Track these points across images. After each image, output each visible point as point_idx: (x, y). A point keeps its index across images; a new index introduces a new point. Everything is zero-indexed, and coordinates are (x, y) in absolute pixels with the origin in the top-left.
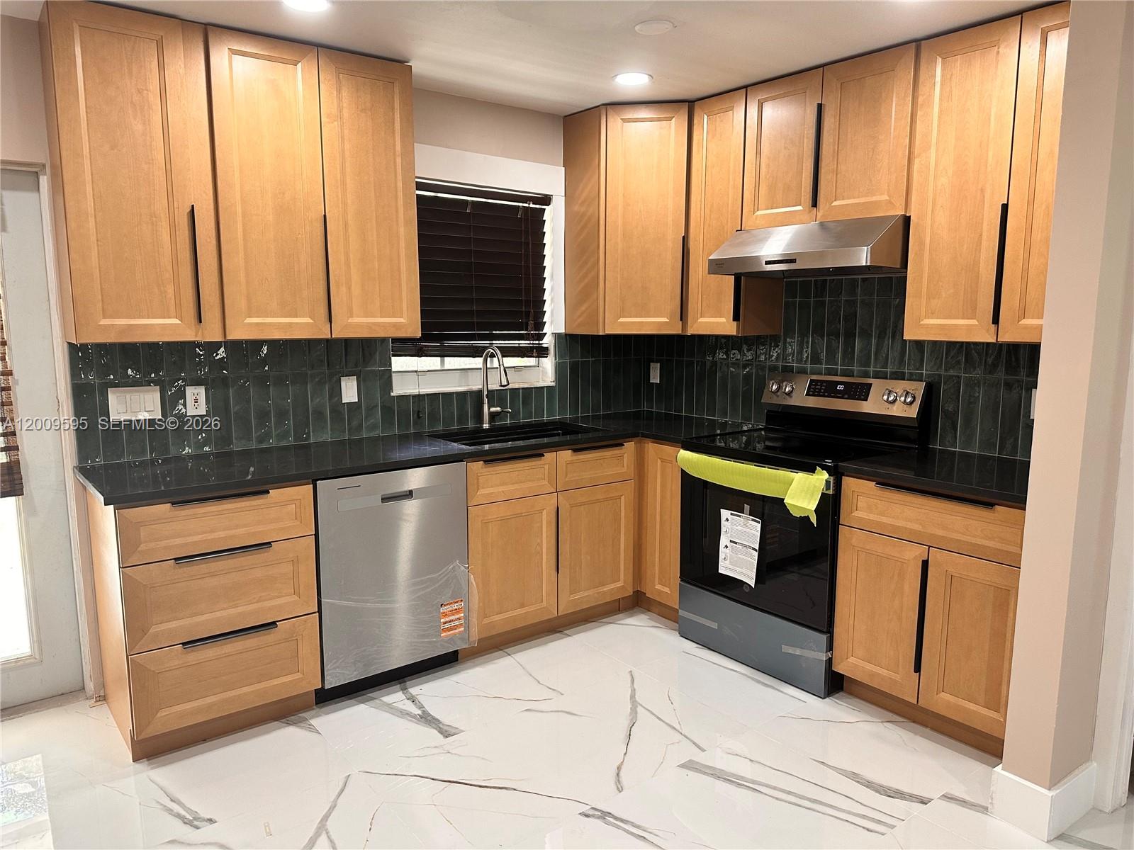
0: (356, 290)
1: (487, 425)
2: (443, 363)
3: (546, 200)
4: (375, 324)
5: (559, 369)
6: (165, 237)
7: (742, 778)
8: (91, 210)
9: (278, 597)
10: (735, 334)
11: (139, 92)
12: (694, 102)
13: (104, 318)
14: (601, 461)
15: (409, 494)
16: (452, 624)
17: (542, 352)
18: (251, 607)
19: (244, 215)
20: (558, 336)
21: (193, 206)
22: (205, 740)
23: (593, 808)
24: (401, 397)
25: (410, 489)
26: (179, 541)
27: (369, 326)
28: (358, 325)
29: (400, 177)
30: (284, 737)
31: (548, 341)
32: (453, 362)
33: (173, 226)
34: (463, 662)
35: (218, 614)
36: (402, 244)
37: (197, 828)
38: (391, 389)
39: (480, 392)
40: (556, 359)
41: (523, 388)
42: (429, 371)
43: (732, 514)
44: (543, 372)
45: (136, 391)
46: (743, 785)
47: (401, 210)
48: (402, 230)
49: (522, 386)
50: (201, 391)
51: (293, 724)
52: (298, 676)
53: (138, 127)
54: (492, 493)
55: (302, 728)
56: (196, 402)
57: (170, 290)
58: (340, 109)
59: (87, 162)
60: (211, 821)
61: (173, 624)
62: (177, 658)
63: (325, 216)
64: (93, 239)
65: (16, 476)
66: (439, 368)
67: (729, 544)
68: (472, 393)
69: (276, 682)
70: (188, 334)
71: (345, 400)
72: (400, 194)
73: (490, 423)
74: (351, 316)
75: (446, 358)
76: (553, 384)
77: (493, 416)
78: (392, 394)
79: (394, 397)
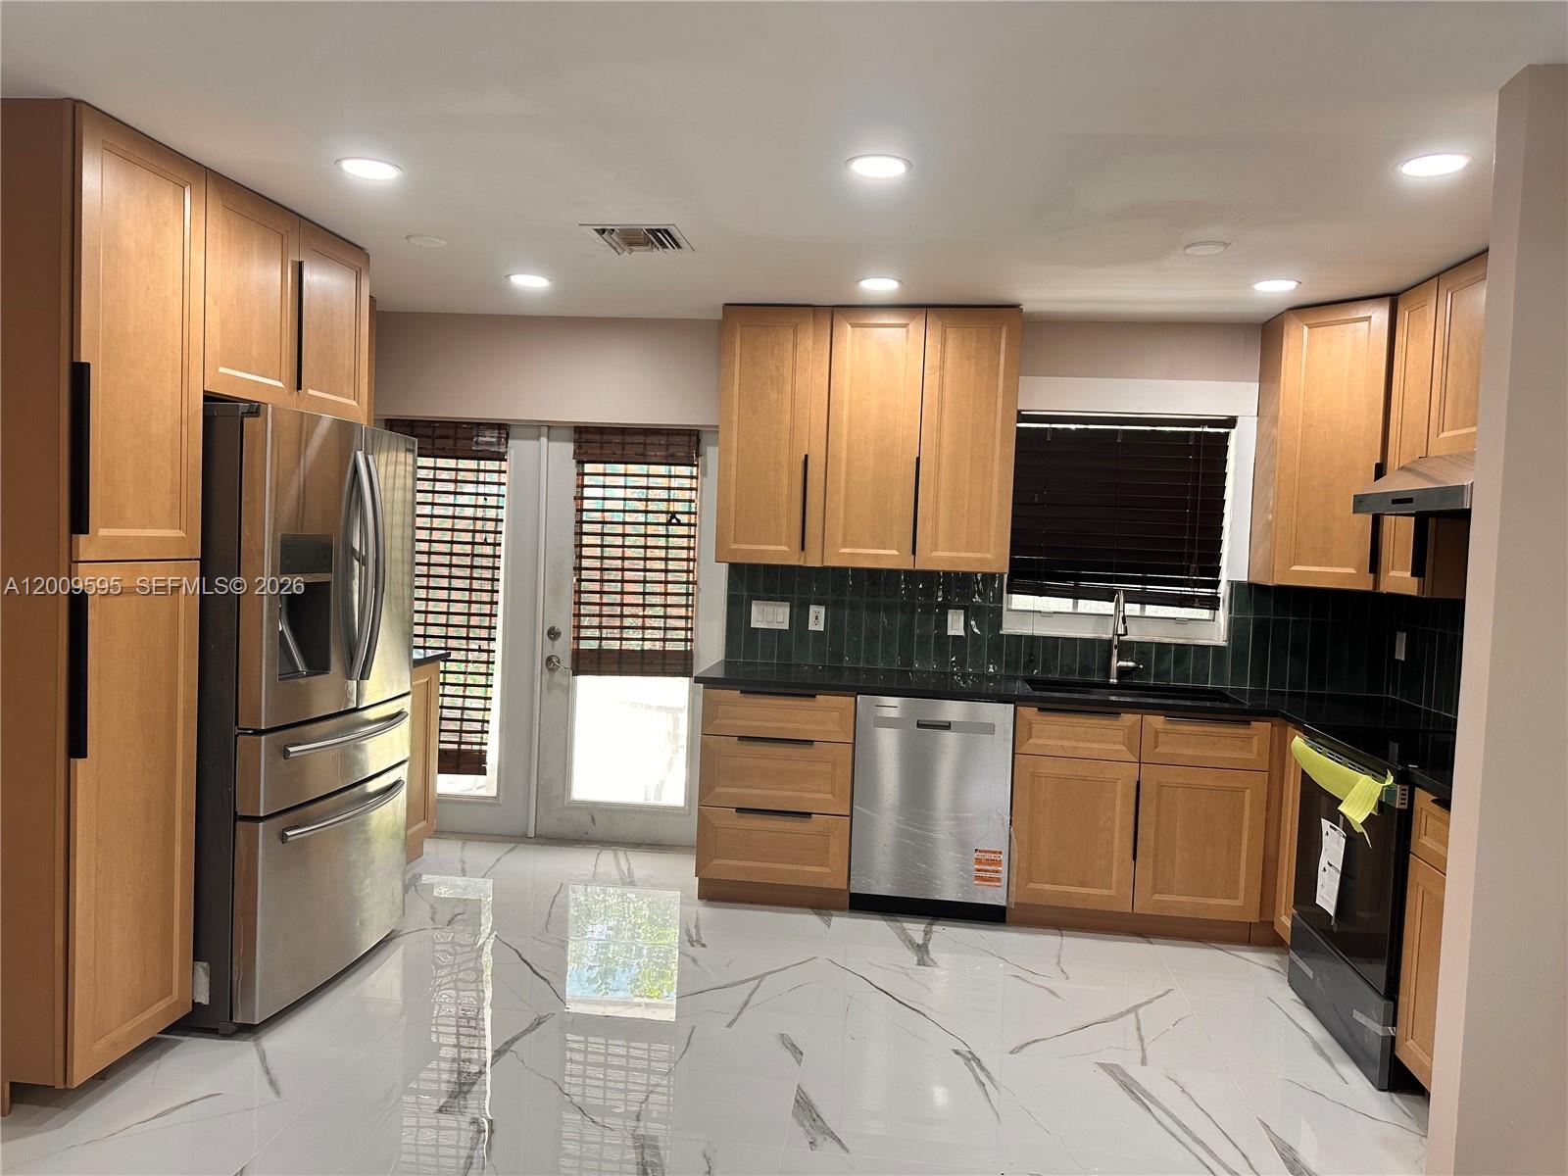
0: (943, 525)
1: (1115, 681)
2: (1075, 606)
3: (1231, 422)
4: (958, 558)
5: (1234, 627)
6: (785, 481)
7: (1149, 1096)
8: (734, 462)
9: (817, 792)
10: (1415, 594)
11: (778, 368)
12: (1398, 294)
13: (735, 543)
14: (1216, 739)
15: (947, 726)
16: (988, 875)
17: (1212, 603)
18: (794, 794)
19: (848, 461)
20: (1236, 586)
21: (806, 456)
22: (752, 903)
23: (970, 1052)
24: (1010, 636)
25: (949, 720)
26: (743, 723)
27: (952, 560)
28: (942, 559)
29: (999, 417)
30: (807, 922)
31: (1223, 590)
32: (1087, 606)
33: (791, 472)
34: (1009, 925)
35: (767, 792)
36: (996, 482)
37: (693, 946)
38: (1000, 626)
39: (1110, 641)
40: (1230, 613)
41: (1176, 644)
42: (1054, 613)
43: (1331, 827)
44: (1212, 628)
45: (772, 605)
46: (1140, 1100)
47: (998, 448)
48: (996, 467)
49: (1174, 641)
50: (822, 610)
51: (820, 915)
52: (826, 870)
53: (774, 396)
54: (1048, 745)
55: (823, 920)
56: (817, 619)
57: (784, 523)
58: (943, 361)
59: (735, 426)
60: (704, 945)
61: (731, 790)
62: (730, 820)
63: (918, 459)
64: (733, 482)
65: (689, 662)
66: (1071, 610)
67: (1328, 867)
68: (1101, 641)
69: (807, 868)
70: (794, 559)
71: (950, 632)
72: (998, 434)
73: (1119, 678)
74: (936, 550)
75: (1080, 601)
76: (1224, 644)
77: (1122, 671)
78: (1001, 632)
79: (1003, 635)
